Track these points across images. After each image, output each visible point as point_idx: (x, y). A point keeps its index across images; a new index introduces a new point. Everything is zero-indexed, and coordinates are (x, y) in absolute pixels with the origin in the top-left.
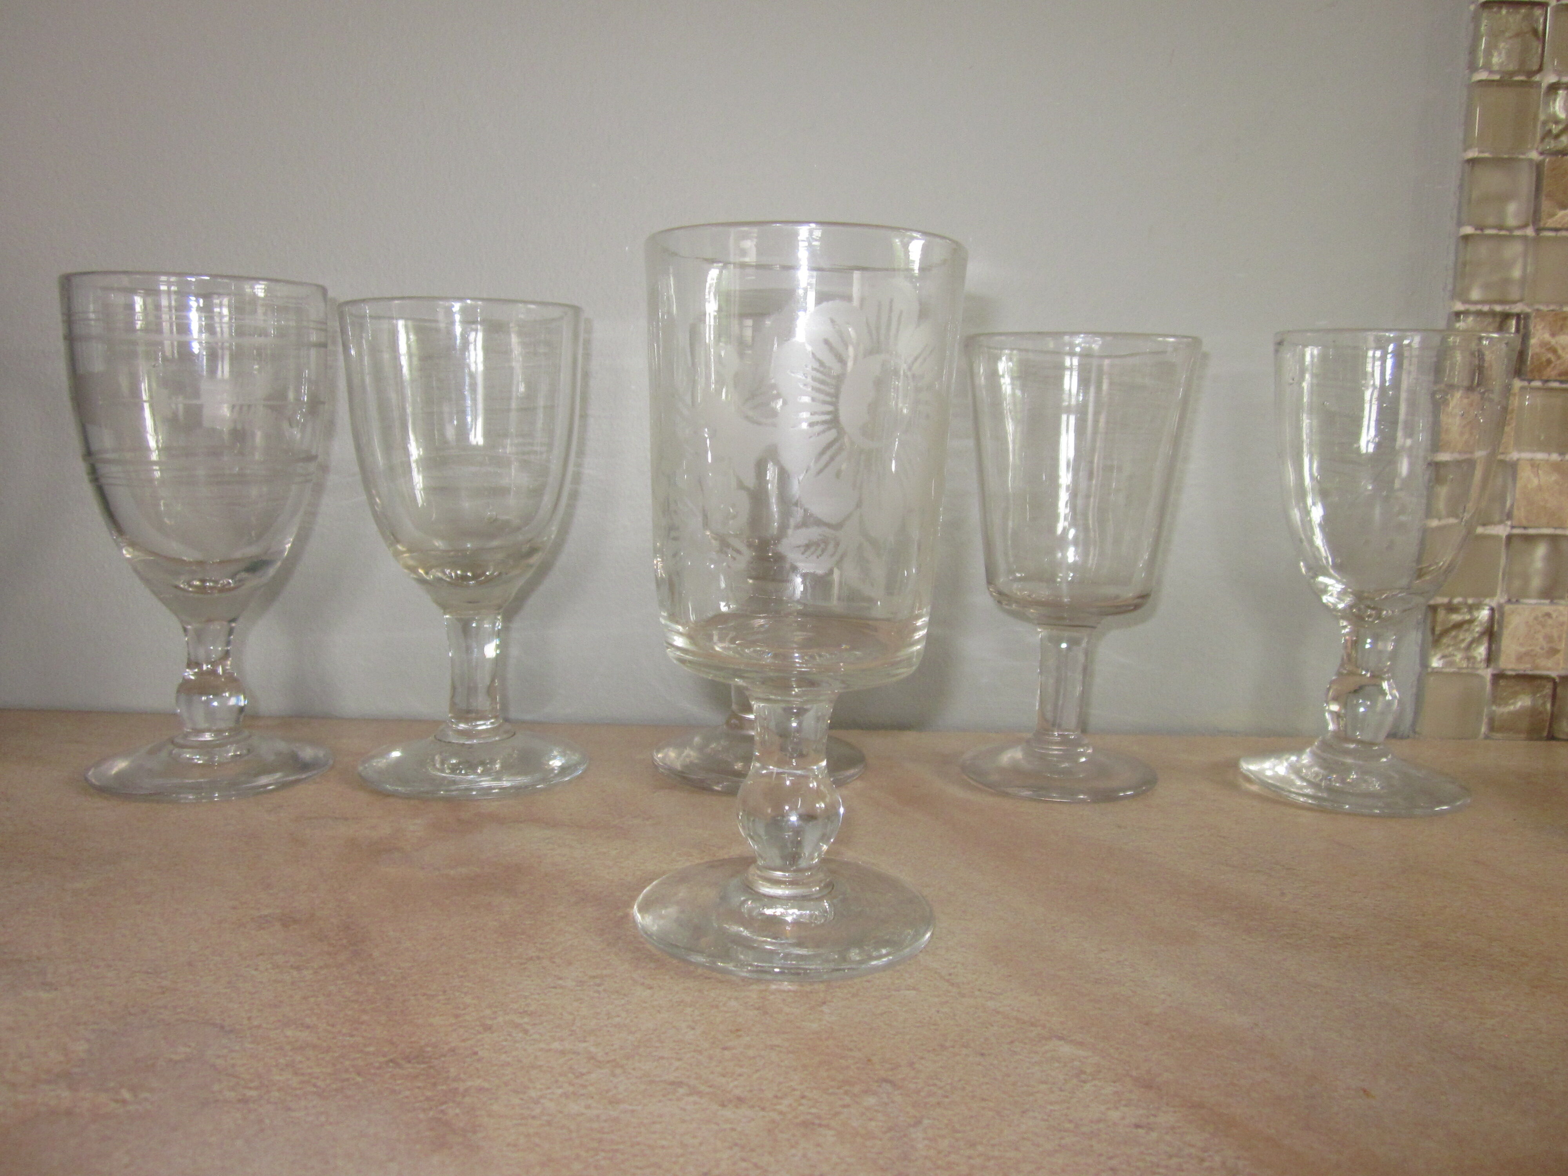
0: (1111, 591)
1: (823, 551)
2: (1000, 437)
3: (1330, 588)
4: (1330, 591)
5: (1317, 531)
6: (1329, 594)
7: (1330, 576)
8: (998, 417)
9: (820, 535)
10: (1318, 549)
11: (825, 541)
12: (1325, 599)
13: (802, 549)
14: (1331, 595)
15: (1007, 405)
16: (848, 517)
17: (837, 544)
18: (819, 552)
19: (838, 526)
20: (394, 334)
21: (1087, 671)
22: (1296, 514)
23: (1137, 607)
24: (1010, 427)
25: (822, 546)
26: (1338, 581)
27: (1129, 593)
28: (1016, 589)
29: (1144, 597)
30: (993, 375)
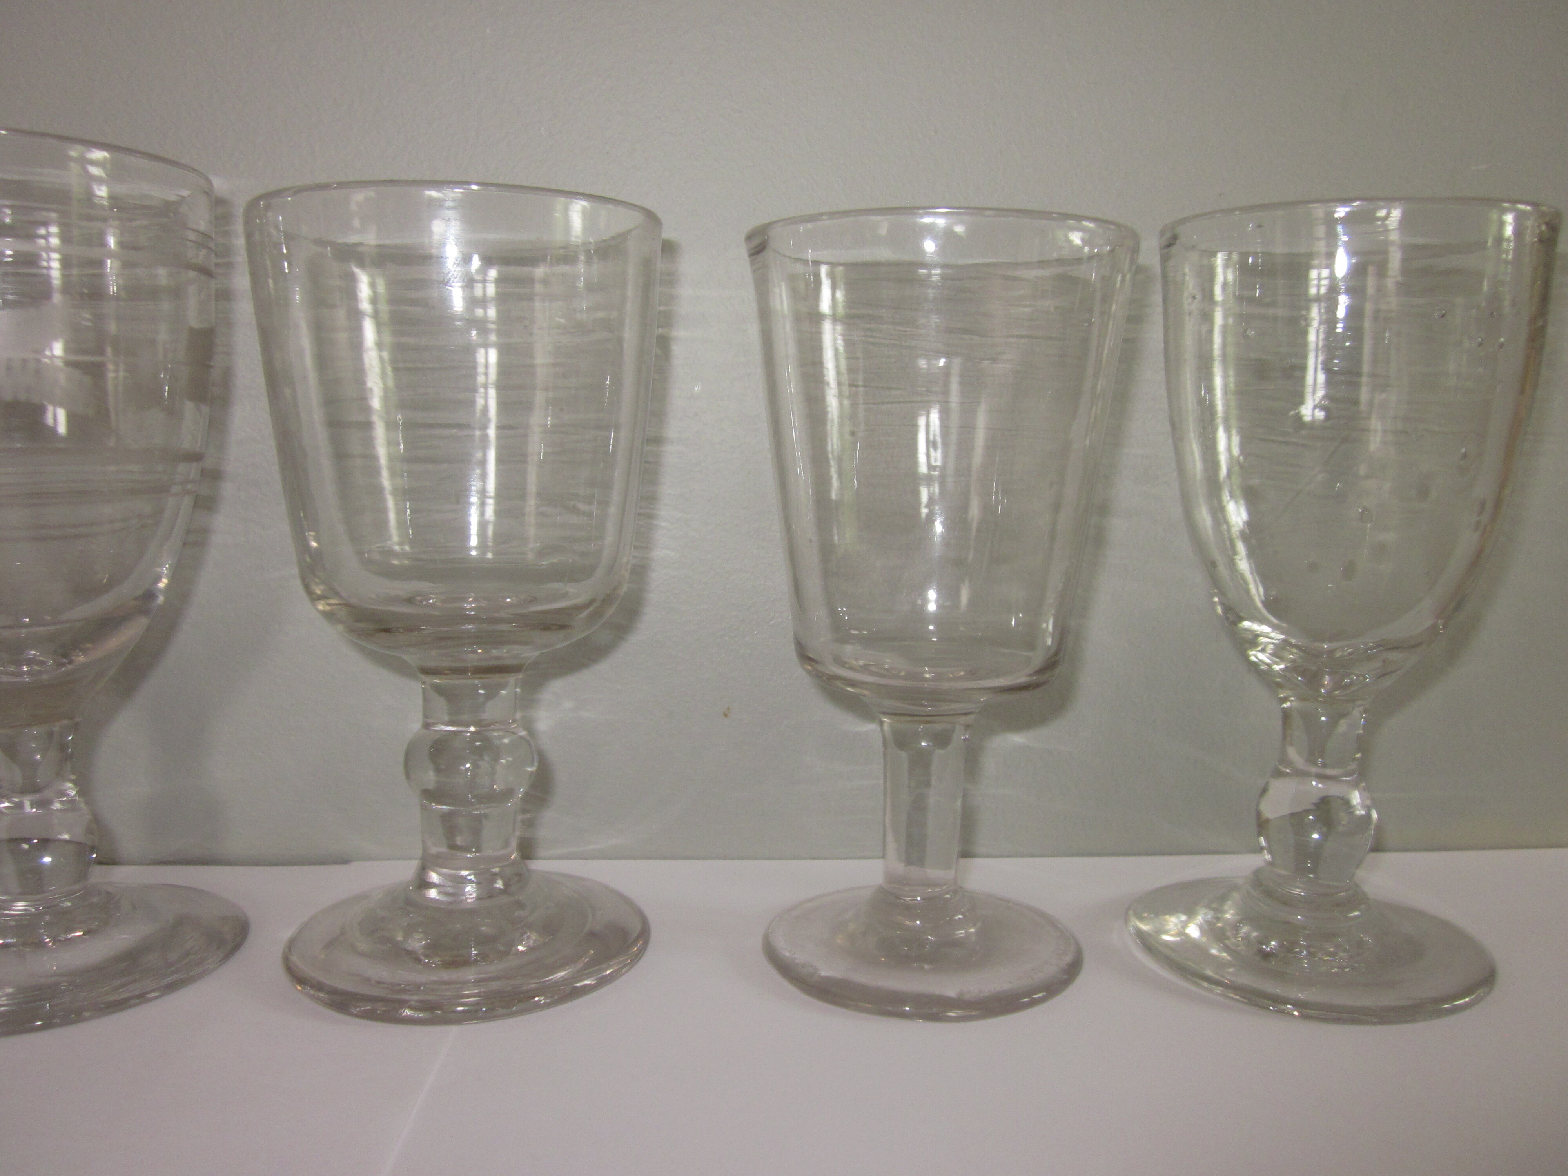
3: (1262, 640)
4: (1262, 643)
5: (1241, 547)
6: (1260, 648)
7: (1262, 621)
10: (1242, 576)
12: (1255, 655)
14: (1263, 651)
26: (1274, 627)
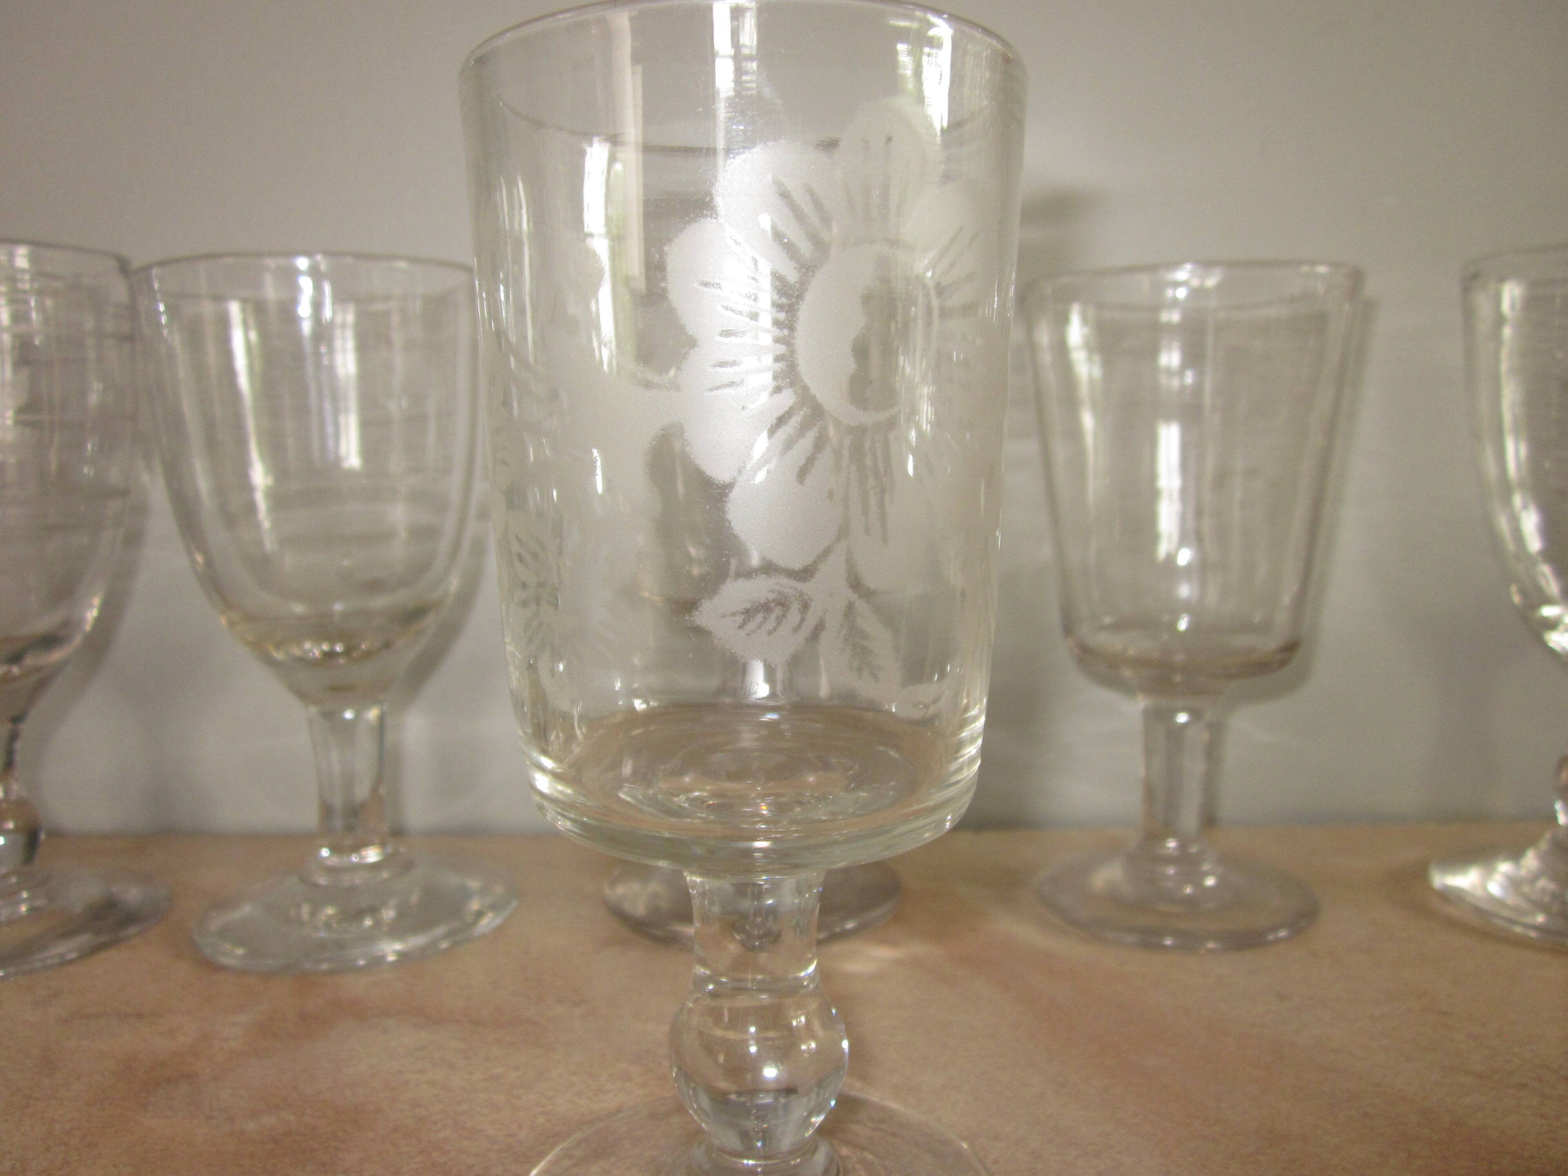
0: (1243, 641)
1: (780, 620)
2: (1075, 433)
8: (1071, 403)
9: (772, 591)
11: (782, 603)
13: (739, 619)
15: (1084, 390)
16: (826, 553)
17: (805, 606)
18: (771, 623)
19: (805, 574)
20: (224, 324)
21: (1212, 752)
22: (1503, 524)
23: (1283, 663)
24: (1088, 420)
25: (778, 611)
27: (1270, 643)
28: (1103, 640)
29: (1291, 648)
30: (1061, 347)
